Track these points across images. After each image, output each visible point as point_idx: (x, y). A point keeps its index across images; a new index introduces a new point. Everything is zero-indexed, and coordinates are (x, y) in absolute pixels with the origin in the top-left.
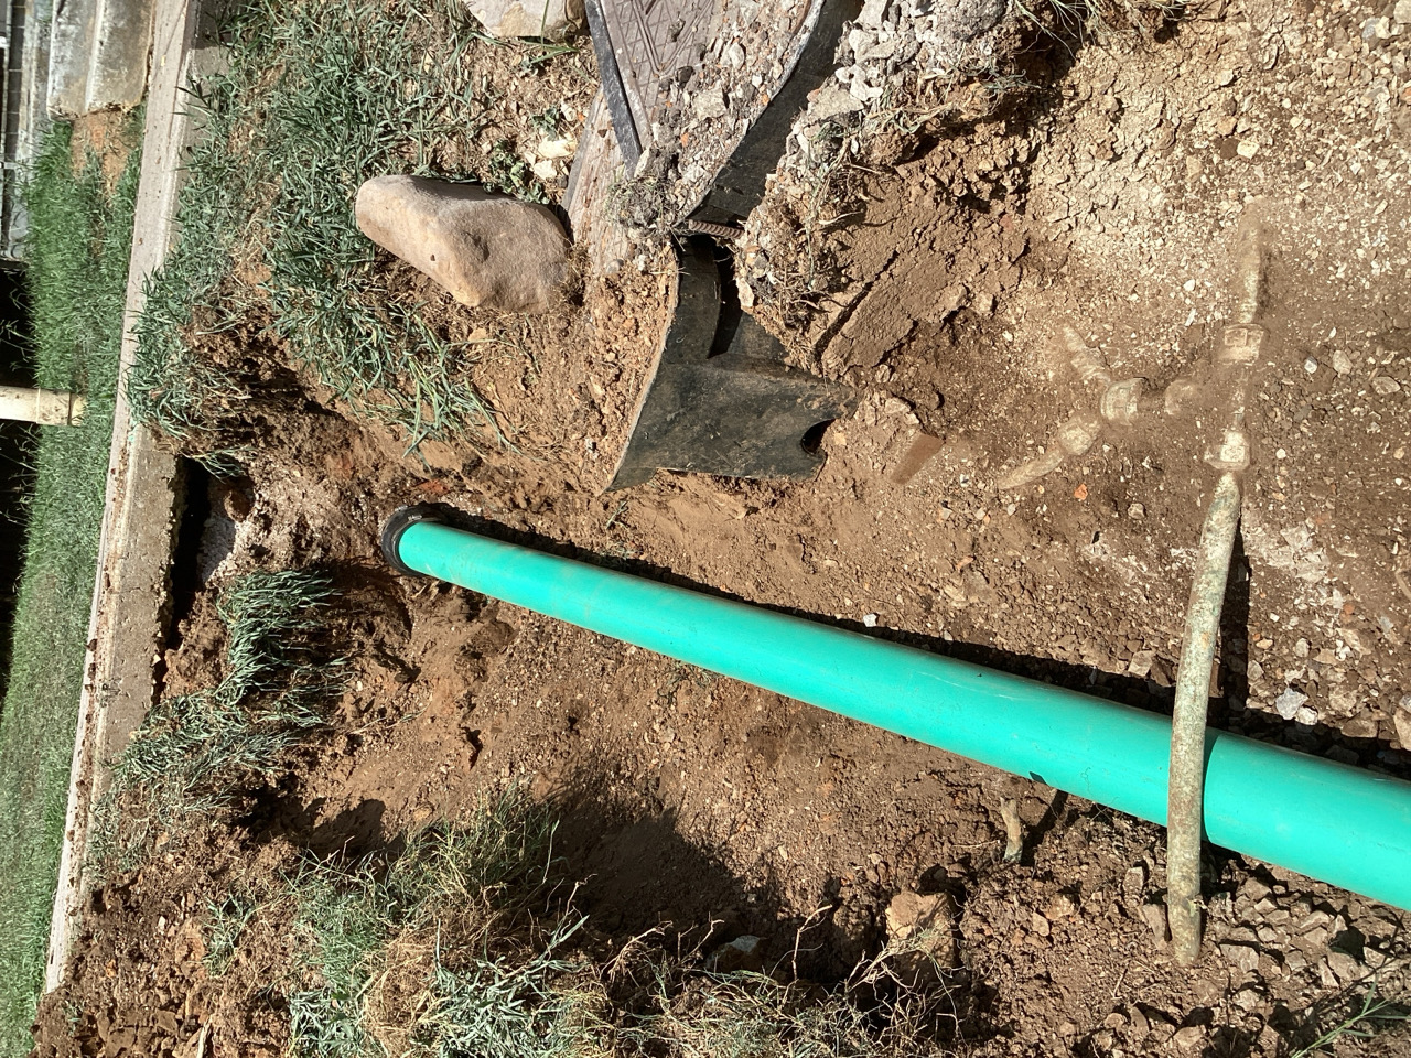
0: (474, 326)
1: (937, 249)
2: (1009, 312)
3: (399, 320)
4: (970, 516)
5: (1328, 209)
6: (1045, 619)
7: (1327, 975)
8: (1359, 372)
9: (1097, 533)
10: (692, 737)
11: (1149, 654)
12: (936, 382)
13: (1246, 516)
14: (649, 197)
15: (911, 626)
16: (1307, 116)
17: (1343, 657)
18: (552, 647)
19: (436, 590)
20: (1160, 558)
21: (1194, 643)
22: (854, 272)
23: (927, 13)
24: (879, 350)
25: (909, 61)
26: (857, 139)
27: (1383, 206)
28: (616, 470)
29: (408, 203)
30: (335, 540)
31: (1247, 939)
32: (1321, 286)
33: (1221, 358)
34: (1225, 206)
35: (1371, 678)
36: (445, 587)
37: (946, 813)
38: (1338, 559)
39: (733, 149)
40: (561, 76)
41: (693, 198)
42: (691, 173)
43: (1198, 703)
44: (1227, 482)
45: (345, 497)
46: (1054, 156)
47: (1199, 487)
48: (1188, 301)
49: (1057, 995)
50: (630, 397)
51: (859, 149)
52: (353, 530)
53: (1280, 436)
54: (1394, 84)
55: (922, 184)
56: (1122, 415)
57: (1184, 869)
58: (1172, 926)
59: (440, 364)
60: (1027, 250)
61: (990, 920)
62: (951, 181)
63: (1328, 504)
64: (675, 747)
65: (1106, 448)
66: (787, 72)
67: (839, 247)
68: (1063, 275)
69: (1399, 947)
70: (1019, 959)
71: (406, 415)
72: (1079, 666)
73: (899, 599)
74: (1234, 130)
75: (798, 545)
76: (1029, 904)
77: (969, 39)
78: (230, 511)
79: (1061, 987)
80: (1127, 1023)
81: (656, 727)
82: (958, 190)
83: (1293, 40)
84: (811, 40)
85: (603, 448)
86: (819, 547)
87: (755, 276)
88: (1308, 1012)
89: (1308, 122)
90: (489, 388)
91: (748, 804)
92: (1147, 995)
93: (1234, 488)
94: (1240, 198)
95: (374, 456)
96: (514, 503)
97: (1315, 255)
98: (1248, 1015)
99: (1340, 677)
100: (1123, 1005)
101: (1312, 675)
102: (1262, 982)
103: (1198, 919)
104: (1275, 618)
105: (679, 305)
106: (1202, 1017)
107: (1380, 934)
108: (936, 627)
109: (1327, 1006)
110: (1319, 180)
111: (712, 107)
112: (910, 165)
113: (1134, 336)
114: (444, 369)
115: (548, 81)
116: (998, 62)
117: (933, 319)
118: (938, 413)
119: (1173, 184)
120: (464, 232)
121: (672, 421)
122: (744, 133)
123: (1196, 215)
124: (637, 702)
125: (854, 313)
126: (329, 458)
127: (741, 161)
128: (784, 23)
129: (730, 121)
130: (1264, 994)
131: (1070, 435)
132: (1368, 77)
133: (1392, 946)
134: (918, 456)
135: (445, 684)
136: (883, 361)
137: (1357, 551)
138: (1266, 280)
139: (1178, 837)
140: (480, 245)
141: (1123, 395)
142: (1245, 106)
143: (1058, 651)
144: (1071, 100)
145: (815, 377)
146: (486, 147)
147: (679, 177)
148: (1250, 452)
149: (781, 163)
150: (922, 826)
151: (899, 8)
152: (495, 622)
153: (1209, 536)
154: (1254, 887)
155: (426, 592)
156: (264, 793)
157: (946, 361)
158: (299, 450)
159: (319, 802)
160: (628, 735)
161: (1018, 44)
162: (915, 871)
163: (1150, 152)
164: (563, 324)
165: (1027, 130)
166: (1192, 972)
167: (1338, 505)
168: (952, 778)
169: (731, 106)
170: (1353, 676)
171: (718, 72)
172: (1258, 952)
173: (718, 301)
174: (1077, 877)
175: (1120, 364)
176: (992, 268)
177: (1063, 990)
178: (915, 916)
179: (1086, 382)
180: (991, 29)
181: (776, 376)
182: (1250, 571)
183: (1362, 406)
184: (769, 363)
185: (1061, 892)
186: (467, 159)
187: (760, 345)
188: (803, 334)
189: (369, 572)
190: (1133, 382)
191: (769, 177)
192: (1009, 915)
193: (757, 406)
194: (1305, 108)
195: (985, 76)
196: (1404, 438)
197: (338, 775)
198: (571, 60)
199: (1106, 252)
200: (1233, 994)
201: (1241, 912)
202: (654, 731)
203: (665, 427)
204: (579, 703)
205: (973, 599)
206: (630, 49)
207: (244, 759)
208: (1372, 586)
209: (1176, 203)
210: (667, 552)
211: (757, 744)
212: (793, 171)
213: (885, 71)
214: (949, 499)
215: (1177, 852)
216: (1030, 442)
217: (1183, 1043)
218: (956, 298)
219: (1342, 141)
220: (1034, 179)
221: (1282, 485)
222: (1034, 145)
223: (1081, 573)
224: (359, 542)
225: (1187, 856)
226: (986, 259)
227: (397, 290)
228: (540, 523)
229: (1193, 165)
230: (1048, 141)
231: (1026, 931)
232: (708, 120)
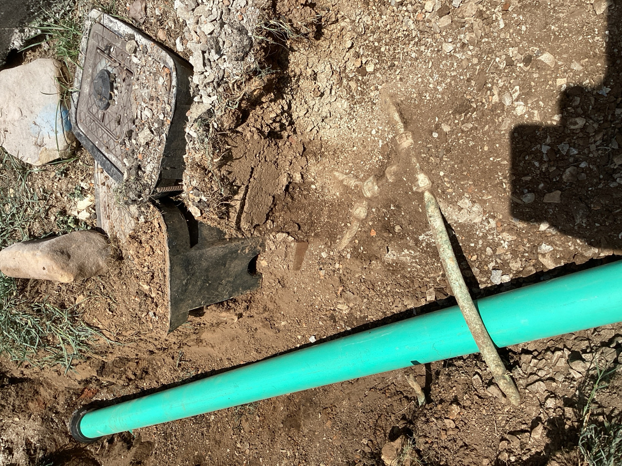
0: (76, 296)
1: (268, 160)
2: (309, 177)
3: (39, 311)
4: (333, 269)
5: (411, 76)
6: (384, 298)
7: (575, 373)
8: (454, 128)
9: (387, 247)
10: (257, 439)
11: (432, 290)
12: (293, 219)
13: (441, 205)
14: (134, 186)
15: (331, 333)
16: (386, 45)
17: (506, 247)
18: (174, 438)
19: (107, 444)
20: (416, 244)
21: (449, 264)
22: (238, 182)
23: (221, 56)
24: (263, 214)
25: (222, 79)
26: (215, 121)
27: (431, 63)
28: (169, 319)
29: (23, 251)
30: (48, 443)
31: (535, 379)
32: (423, 106)
33: (400, 149)
34: (372, 94)
35: (521, 249)
36: (111, 441)
37: (385, 403)
38: (485, 202)
39: (163, 149)
40: (75, 172)
41: (154, 177)
42: (149, 169)
43: (463, 288)
44: (427, 195)
45: (45, 420)
46: (298, 104)
47: (417, 203)
48: (376, 139)
49: (473, 450)
50: (162, 283)
51: (218, 125)
52: (55, 434)
53: (437, 166)
54: (412, 17)
55: (250, 131)
56: (373, 192)
57: (495, 362)
58: (503, 391)
59: (66, 320)
60: (305, 149)
61: (428, 435)
62: (262, 127)
63: (470, 183)
64: (252, 449)
65: (374, 210)
66: (173, 107)
67: (227, 173)
68: (323, 152)
69: (595, 348)
70: (449, 444)
71: (60, 357)
72: (407, 311)
73: (321, 323)
74: (362, 63)
75: (266, 322)
76: (440, 417)
77: (243, 59)
79: (473, 445)
80: (509, 443)
81: (239, 445)
82: (266, 130)
83: (367, 19)
84: (177, 90)
85: (159, 312)
86: (276, 319)
87: (196, 201)
88: (577, 393)
89: (387, 47)
90: (94, 321)
91: (297, 454)
92: (510, 426)
93: (431, 196)
94: (377, 89)
95: (52, 392)
96: (128, 379)
97: (415, 95)
98: (555, 410)
99: (510, 256)
100: (502, 437)
101: (499, 261)
102: (552, 393)
103: (512, 382)
104: (473, 245)
105: (167, 227)
106: (537, 421)
107: (584, 347)
108: (341, 327)
109: (583, 387)
110: (402, 67)
111: (147, 137)
112: (242, 126)
113: (362, 163)
114: (69, 322)
115: (71, 177)
116: (259, 63)
117: (280, 191)
118: (300, 231)
119: (349, 96)
120: (55, 251)
121: (186, 284)
122: (165, 139)
123: (363, 104)
124: (225, 440)
125: (246, 201)
126: (30, 404)
127: (169, 153)
128: (163, 90)
129: (157, 138)
130: (555, 397)
131: (357, 211)
132: (401, 18)
133: (592, 349)
134: (300, 253)
136: (267, 219)
137: (491, 195)
138: (401, 114)
139: (485, 349)
140: (64, 254)
141: (370, 184)
142: (361, 52)
143: (395, 308)
144: (294, 77)
145: (241, 239)
146: (52, 218)
147: (144, 172)
148: (430, 179)
149: (187, 148)
150: (378, 414)
151: (209, 60)
152: (142, 444)
153: (431, 219)
154: (525, 358)
155: (103, 447)
157: (293, 208)
158: (13, 406)
160: (227, 458)
161: (263, 54)
162: (385, 436)
163: (334, 87)
164: (118, 271)
165: (283, 96)
166: (522, 406)
167: (474, 181)
168: (380, 386)
169: (155, 133)
170: (515, 253)
171: (144, 124)
172: (542, 381)
173: (185, 222)
174: (453, 394)
175: (362, 175)
176: (294, 161)
177: (474, 446)
178: (396, 452)
179: (353, 188)
180: (250, 51)
181: (225, 244)
182: (453, 230)
183: (462, 139)
184: (219, 240)
185: (451, 404)
186: (46, 227)
187: (212, 234)
188: (228, 220)
189: (70, 451)
190: (371, 178)
191: (184, 157)
192: (435, 428)
193: (222, 262)
194: (384, 42)
195: (256, 73)
196: (484, 141)
198: (78, 163)
199: (336, 135)
200: (544, 405)
201: (526, 371)
202: (239, 448)
203: (184, 288)
204: (197, 456)
205: (351, 305)
206: (101, 139)
208: (503, 207)
209: (353, 102)
210: (210, 363)
211: (288, 424)
212: (194, 148)
213: (214, 87)
214: (321, 266)
215: (488, 356)
216: (343, 224)
217: (537, 437)
218: (286, 179)
219: (404, 48)
220: (294, 116)
221: (448, 186)
222: (288, 101)
223: (389, 270)
224: (60, 439)
225: (493, 356)
226: (290, 158)
227: (33, 298)
228: (145, 384)
229: (353, 84)
230: (293, 98)
231: (445, 430)
232: (147, 144)
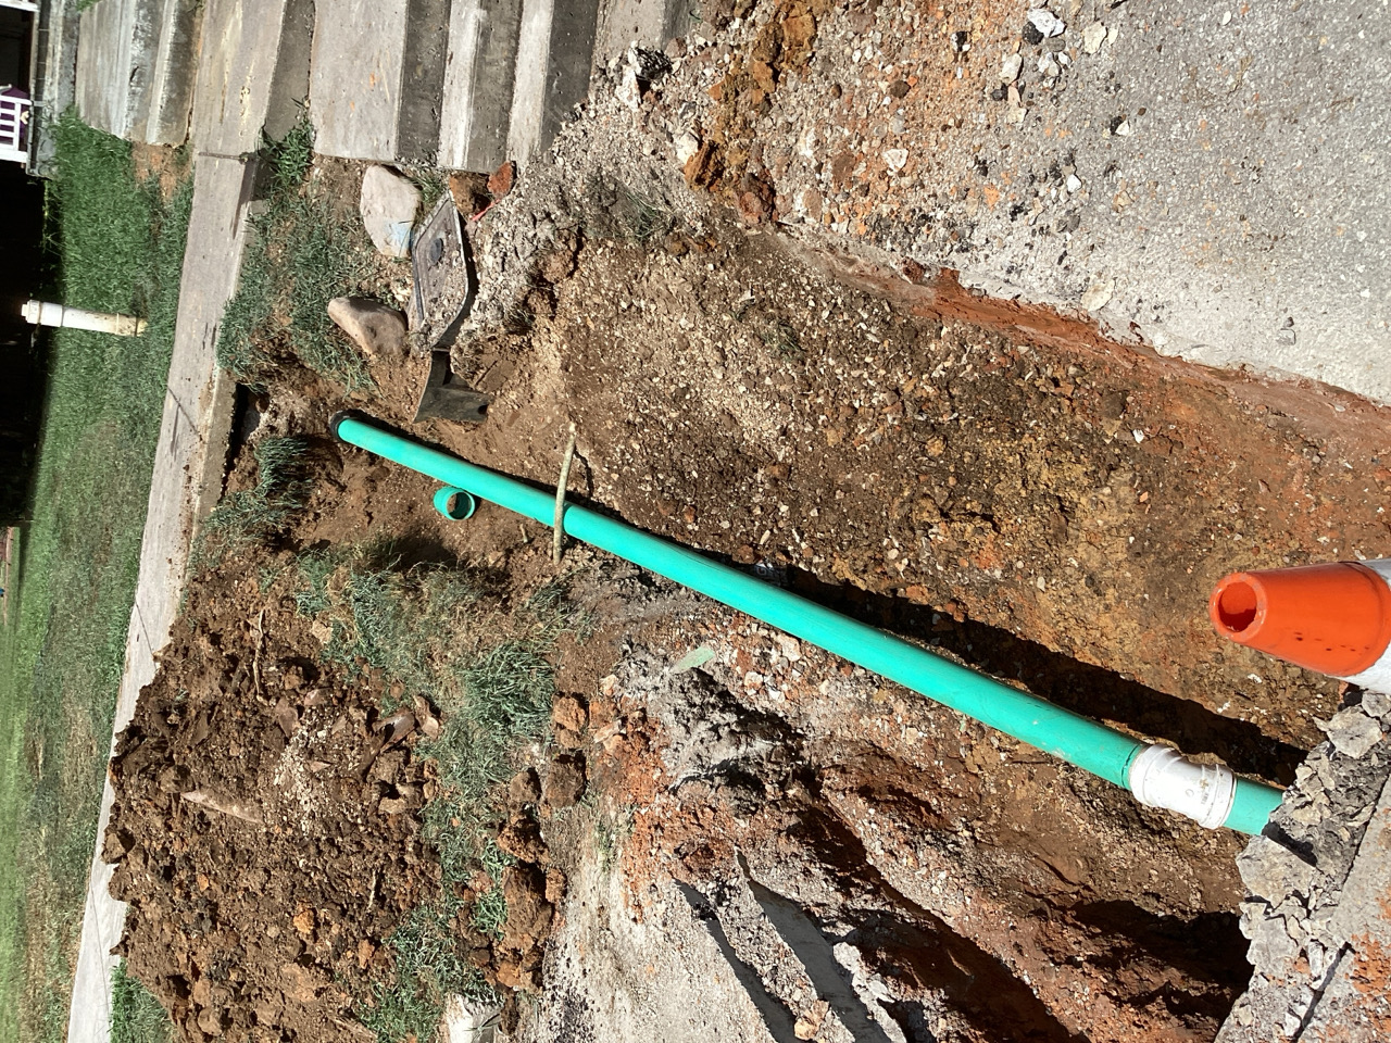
3: (343, 348)
4: (528, 439)
18: (404, 478)
19: (355, 451)
22: (484, 365)
26: (475, 335)
29: (348, 313)
30: (308, 424)
36: (359, 450)
39: (446, 329)
41: (436, 340)
45: (313, 405)
46: (536, 340)
50: (419, 394)
51: (476, 338)
52: (317, 420)
58: (553, 555)
59: (358, 366)
61: (516, 558)
66: (458, 312)
67: (477, 359)
73: (514, 465)
75: (484, 443)
76: (525, 553)
78: (258, 408)
85: (411, 409)
86: (491, 445)
87: (455, 364)
90: (376, 378)
95: (327, 389)
105: (432, 369)
114: (359, 368)
115: (401, 268)
120: (368, 326)
125: (486, 376)
126: (307, 387)
127: (448, 333)
134: (513, 418)
135: (358, 493)
140: (372, 331)
146: (379, 284)
149: (458, 337)
152: (381, 467)
154: (580, 547)
155: (351, 451)
156: (277, 534)
158: (293, 383)
159: (301, 541)
173: (444, 371)
181: (467, 391)
184: (463, 387)
185: (533, 550)
186: (371, 287)
187: (459, 382)
188: (471, 380)
189: (324, 440)
191: (455, 340)
193: (461, 400)
197: (310, 530)
203: (431, 404)
204: (413, 501)
207: (268, 519)
212: (461, 339)
214: (522, 433)
218: (518, 372)
222: (529, 338)
224: (319, 426)
226: (525, 363)
